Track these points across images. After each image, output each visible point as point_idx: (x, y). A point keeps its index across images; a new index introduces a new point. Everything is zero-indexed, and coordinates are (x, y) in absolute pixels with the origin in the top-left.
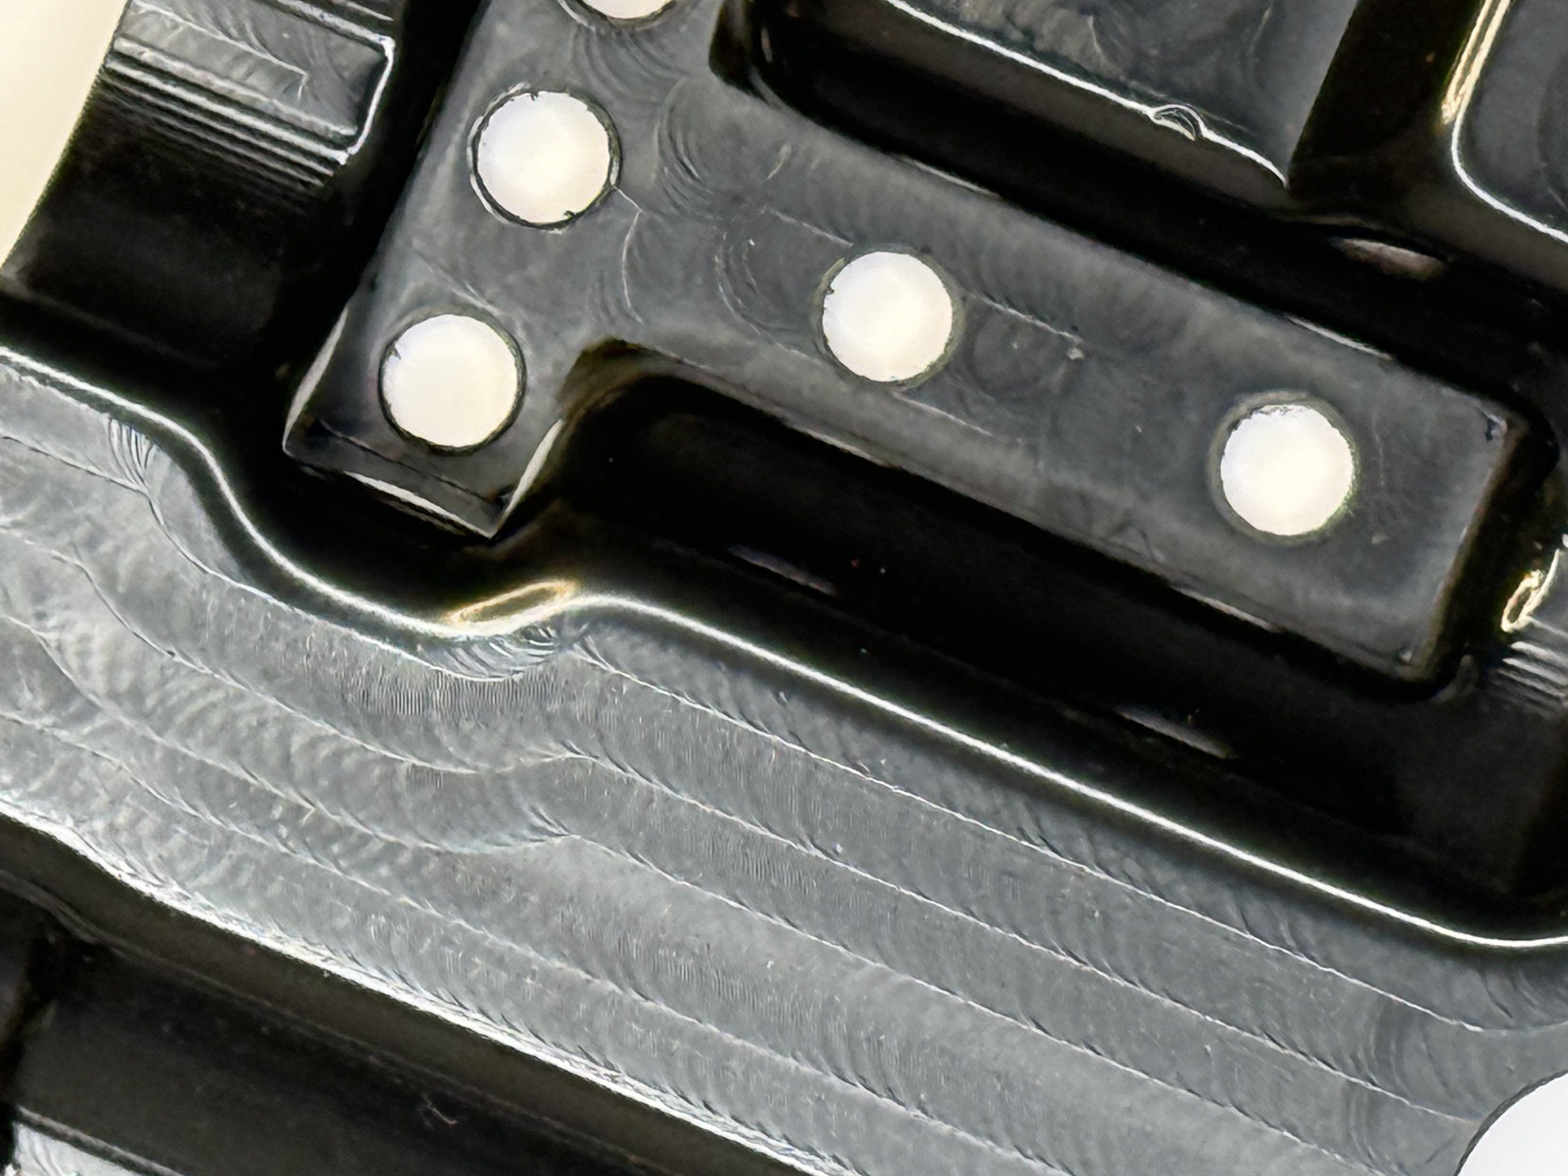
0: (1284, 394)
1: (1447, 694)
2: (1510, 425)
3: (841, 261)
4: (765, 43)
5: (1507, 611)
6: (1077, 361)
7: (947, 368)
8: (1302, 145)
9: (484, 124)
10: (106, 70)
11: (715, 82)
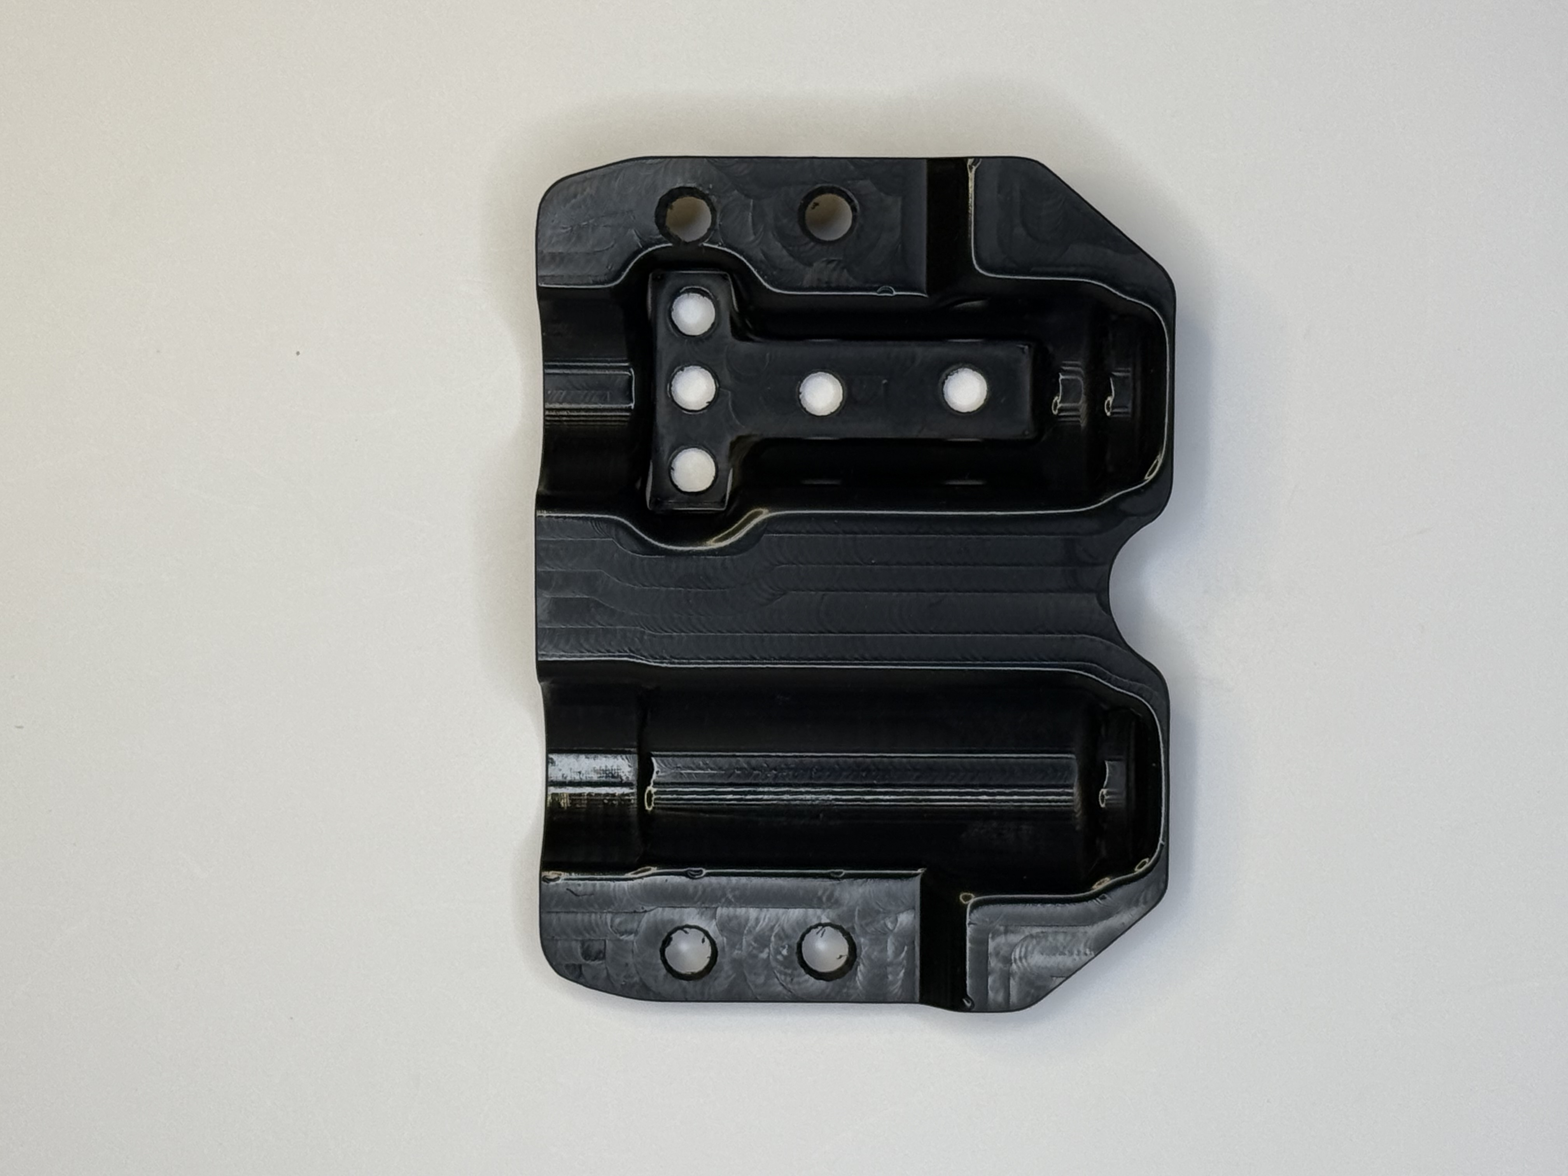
0: (954, 367)
1: (1044, 438)
2: (1030, 346)
3: (799, 382)
4: (748, 322)
5: (1053, 408)
6: (885, 384)
7: (846, 402)
8: (928, 283)
9: (671, 386)
10: (545, 416)
11: (737, 342)
